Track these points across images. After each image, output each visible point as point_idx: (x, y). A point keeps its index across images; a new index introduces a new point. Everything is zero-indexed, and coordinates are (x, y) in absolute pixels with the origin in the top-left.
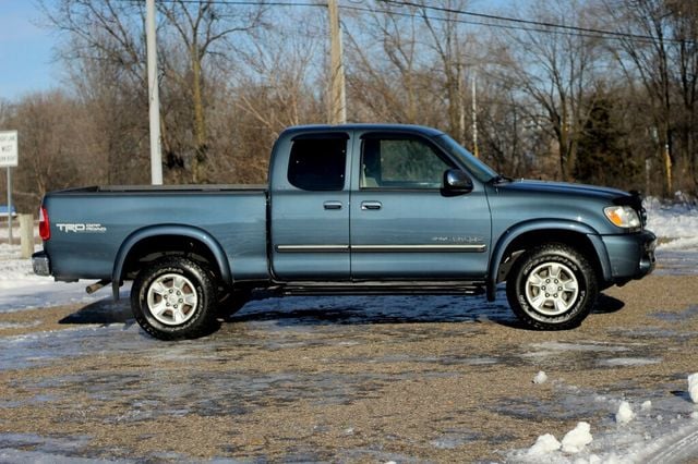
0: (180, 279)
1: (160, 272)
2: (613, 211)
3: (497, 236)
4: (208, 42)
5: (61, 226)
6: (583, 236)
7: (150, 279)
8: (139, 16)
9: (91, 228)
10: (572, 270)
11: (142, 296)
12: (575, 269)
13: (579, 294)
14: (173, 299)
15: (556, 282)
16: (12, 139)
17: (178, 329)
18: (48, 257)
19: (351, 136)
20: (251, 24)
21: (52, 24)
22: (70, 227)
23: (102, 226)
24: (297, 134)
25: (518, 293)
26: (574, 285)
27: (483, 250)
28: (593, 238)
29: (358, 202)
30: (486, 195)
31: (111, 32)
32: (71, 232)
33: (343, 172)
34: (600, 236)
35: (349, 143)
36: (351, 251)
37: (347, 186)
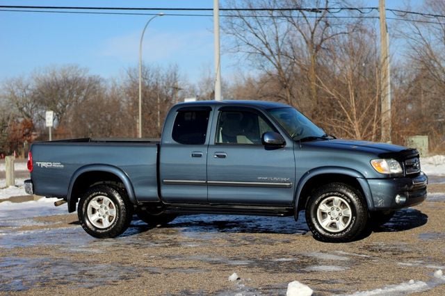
0: (106, 199)
1: (94, 194)
2: (379, 163)
3: (299, 177)
4: (322, 41)
5: (39, 163)
6: (354, 179)
7: (88, 199)
9: (57, 165)
10: (347, 201)
11: (84, 209)
12: (349, 201)
13: (352, 219)
14: (102, 212)
15: (338, 210)
17: (104, 231)
18: (32, 183)
19: (213, 109)
20: (352, 30)
21: (221, 31)
22: (44, 164)
23: (62, 164)
24: (181, 107)
25: (312, 216)
26: (349, 212)
27: (290, 187)
28: (362, 181)
29: (213, 152)
30: (294, 150)
31: (256, 35)
32: (44, 167)
33: (205, 132)
34: (366, 179)
35: (212, 113)
36: (208, 185)
37: (207, 142)
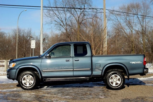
4: (82, 21)
8: (65, 15)
16: (34, 42)
20: (93, 17)
21: (45, 16)
31: (58, 18)
